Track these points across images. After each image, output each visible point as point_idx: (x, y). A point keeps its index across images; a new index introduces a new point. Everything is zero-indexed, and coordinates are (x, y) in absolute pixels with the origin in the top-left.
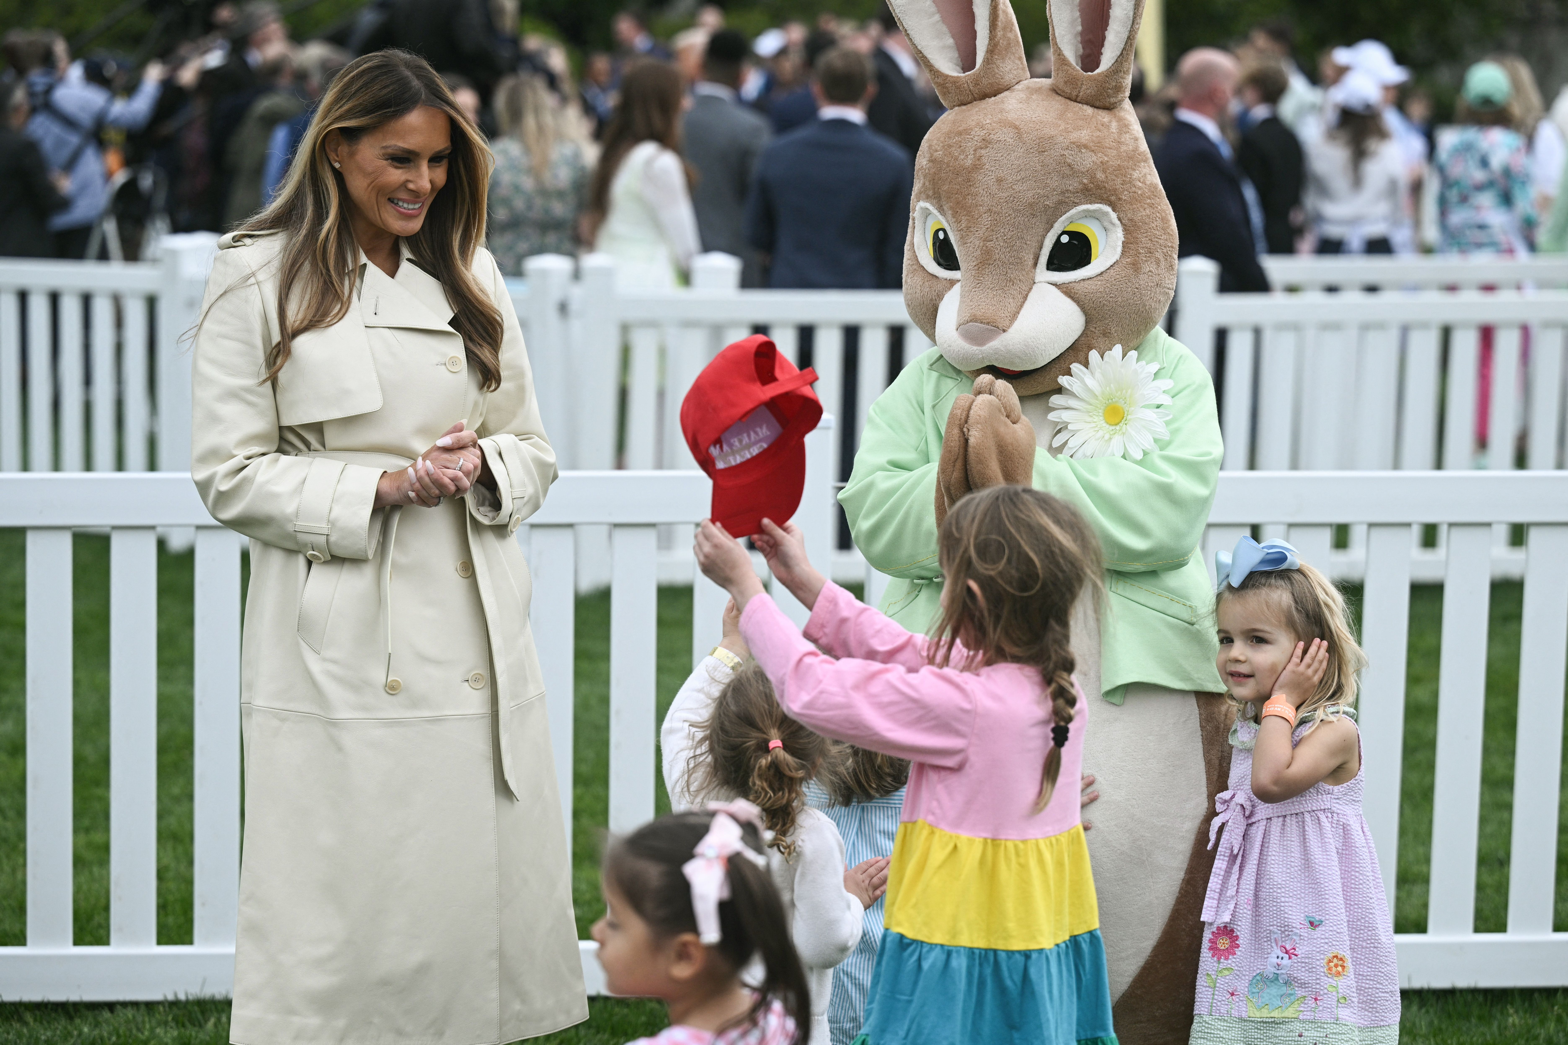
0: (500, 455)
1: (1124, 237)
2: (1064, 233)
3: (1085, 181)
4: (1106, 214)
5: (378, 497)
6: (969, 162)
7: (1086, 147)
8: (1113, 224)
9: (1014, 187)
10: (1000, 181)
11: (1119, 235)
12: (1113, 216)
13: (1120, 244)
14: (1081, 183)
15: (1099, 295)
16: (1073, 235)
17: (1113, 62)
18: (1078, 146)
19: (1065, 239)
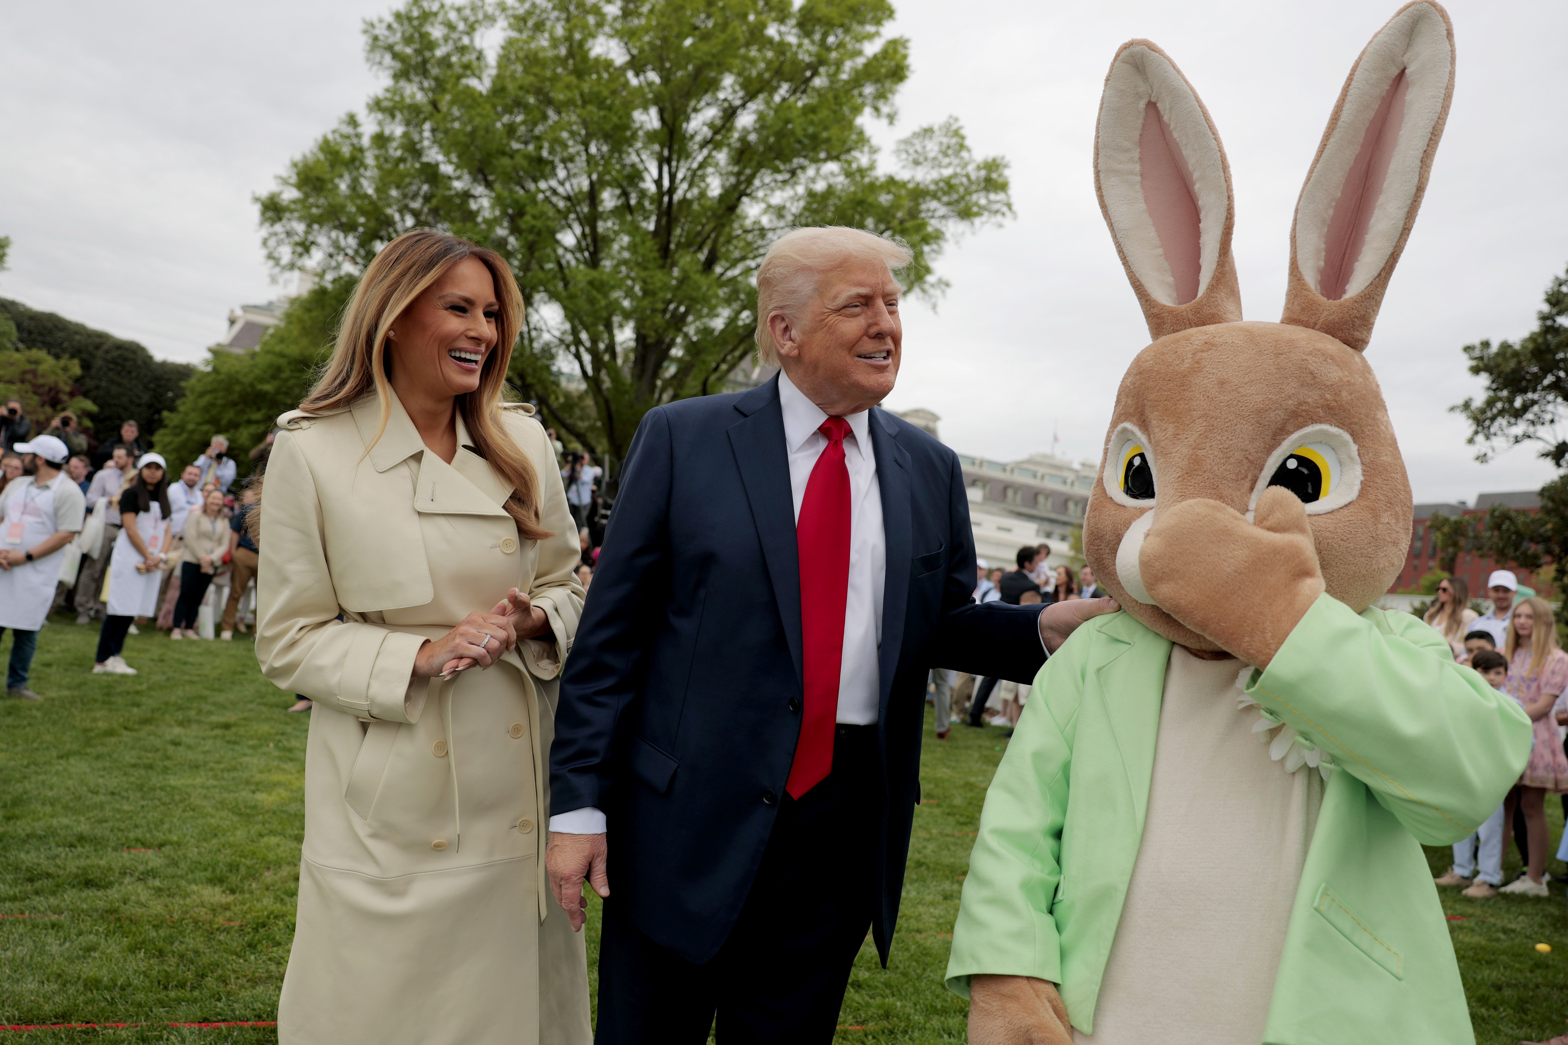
0: (556, 610)
1: (1364, 475)
2: (1292, 456)
3: (1328, 396)
4: (1345, 444)
5: (415, 673)
6: (1187, 364)
7: (1332, 358)
8: (1352, 459)
9: (1241, 390)
10: (1222, 383)
11: (1356, 474)
12: (1354, 448)
13: (1358, 482)
14: (1322, 397)
15: (1328, 534)
16: (1303, 461)
17: (1367, 284)
18: (1323, 354)
19: (1292, 464)
